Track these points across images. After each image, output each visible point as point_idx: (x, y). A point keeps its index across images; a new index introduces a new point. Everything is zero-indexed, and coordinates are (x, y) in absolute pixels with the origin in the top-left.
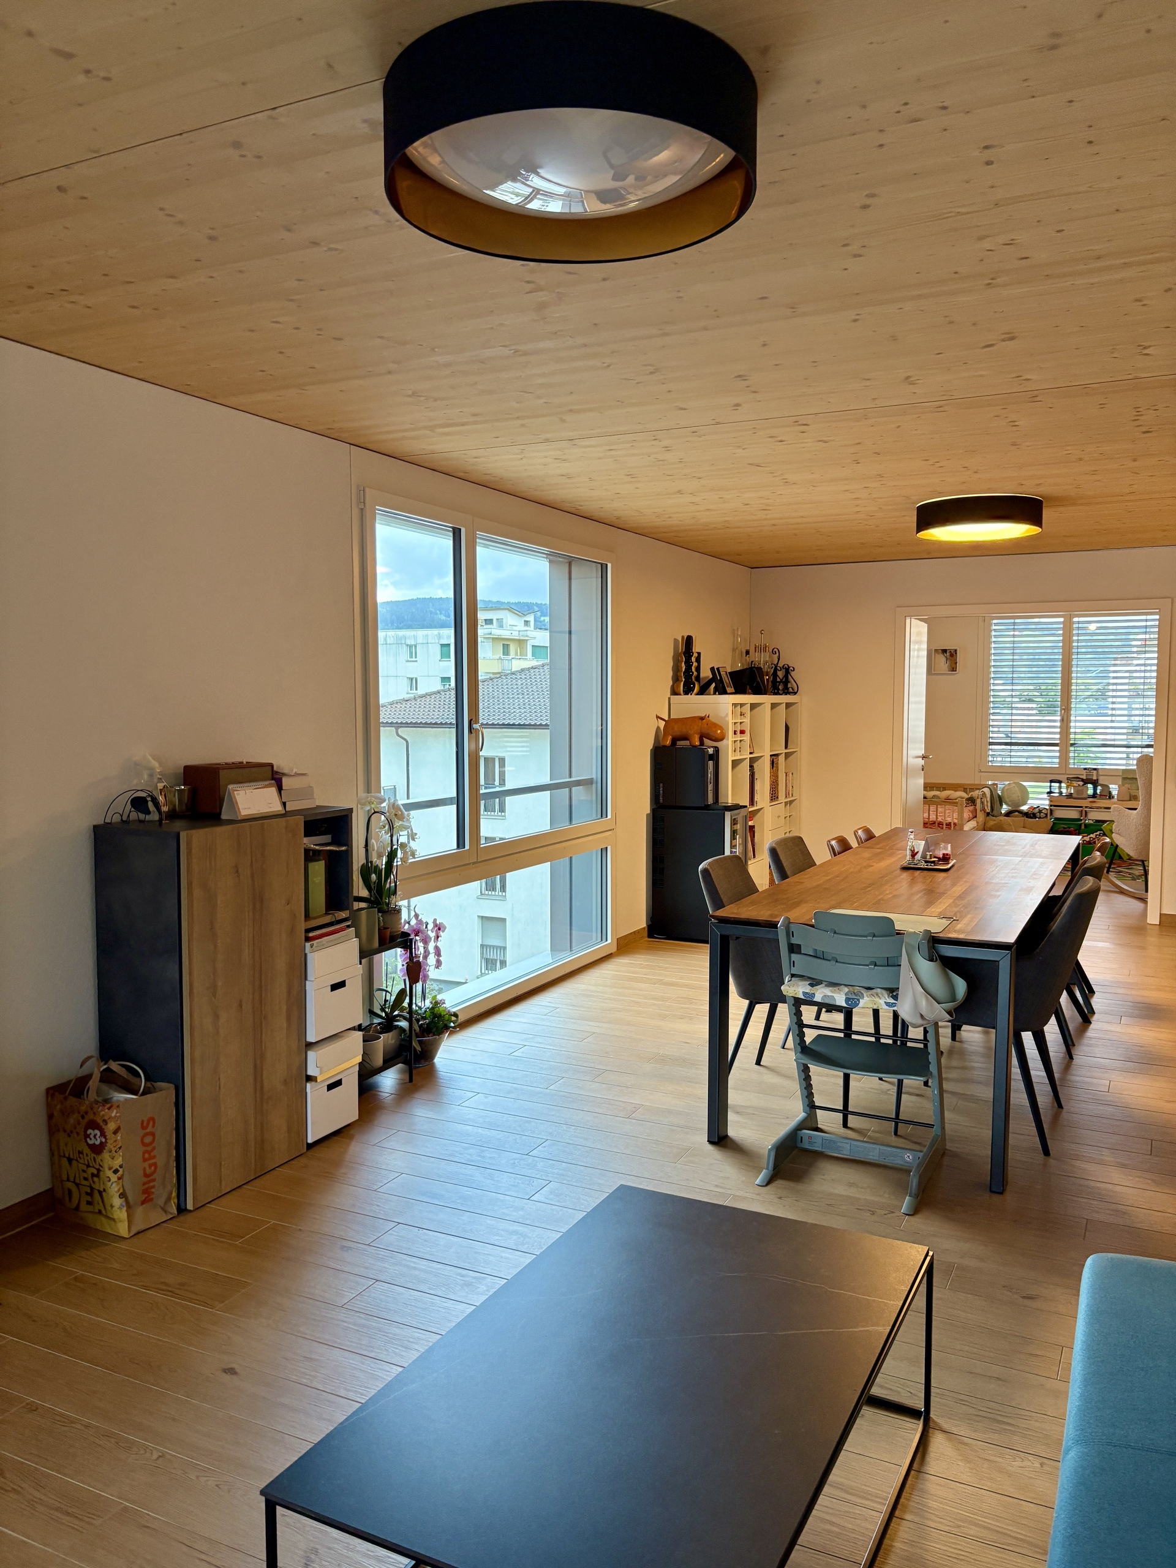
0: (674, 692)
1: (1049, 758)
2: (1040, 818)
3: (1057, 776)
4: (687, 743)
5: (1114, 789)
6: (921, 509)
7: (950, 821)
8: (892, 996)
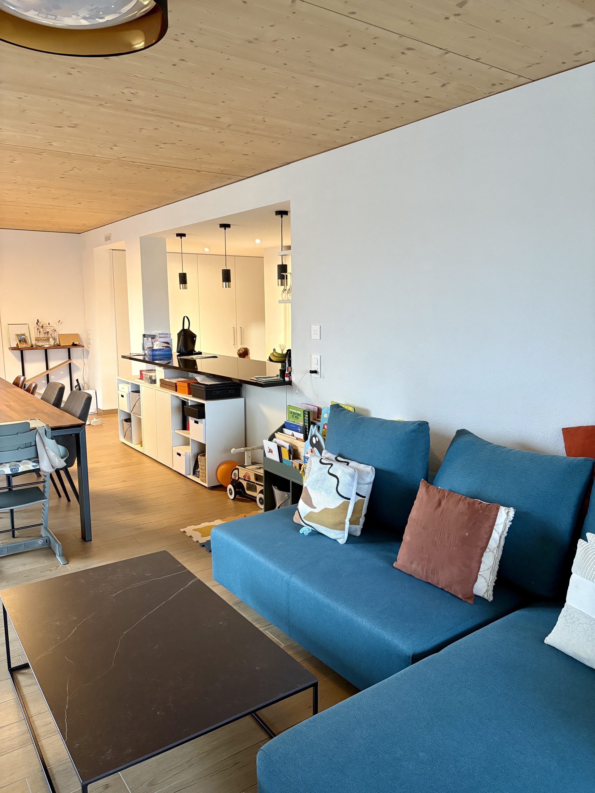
8: (33, 462)
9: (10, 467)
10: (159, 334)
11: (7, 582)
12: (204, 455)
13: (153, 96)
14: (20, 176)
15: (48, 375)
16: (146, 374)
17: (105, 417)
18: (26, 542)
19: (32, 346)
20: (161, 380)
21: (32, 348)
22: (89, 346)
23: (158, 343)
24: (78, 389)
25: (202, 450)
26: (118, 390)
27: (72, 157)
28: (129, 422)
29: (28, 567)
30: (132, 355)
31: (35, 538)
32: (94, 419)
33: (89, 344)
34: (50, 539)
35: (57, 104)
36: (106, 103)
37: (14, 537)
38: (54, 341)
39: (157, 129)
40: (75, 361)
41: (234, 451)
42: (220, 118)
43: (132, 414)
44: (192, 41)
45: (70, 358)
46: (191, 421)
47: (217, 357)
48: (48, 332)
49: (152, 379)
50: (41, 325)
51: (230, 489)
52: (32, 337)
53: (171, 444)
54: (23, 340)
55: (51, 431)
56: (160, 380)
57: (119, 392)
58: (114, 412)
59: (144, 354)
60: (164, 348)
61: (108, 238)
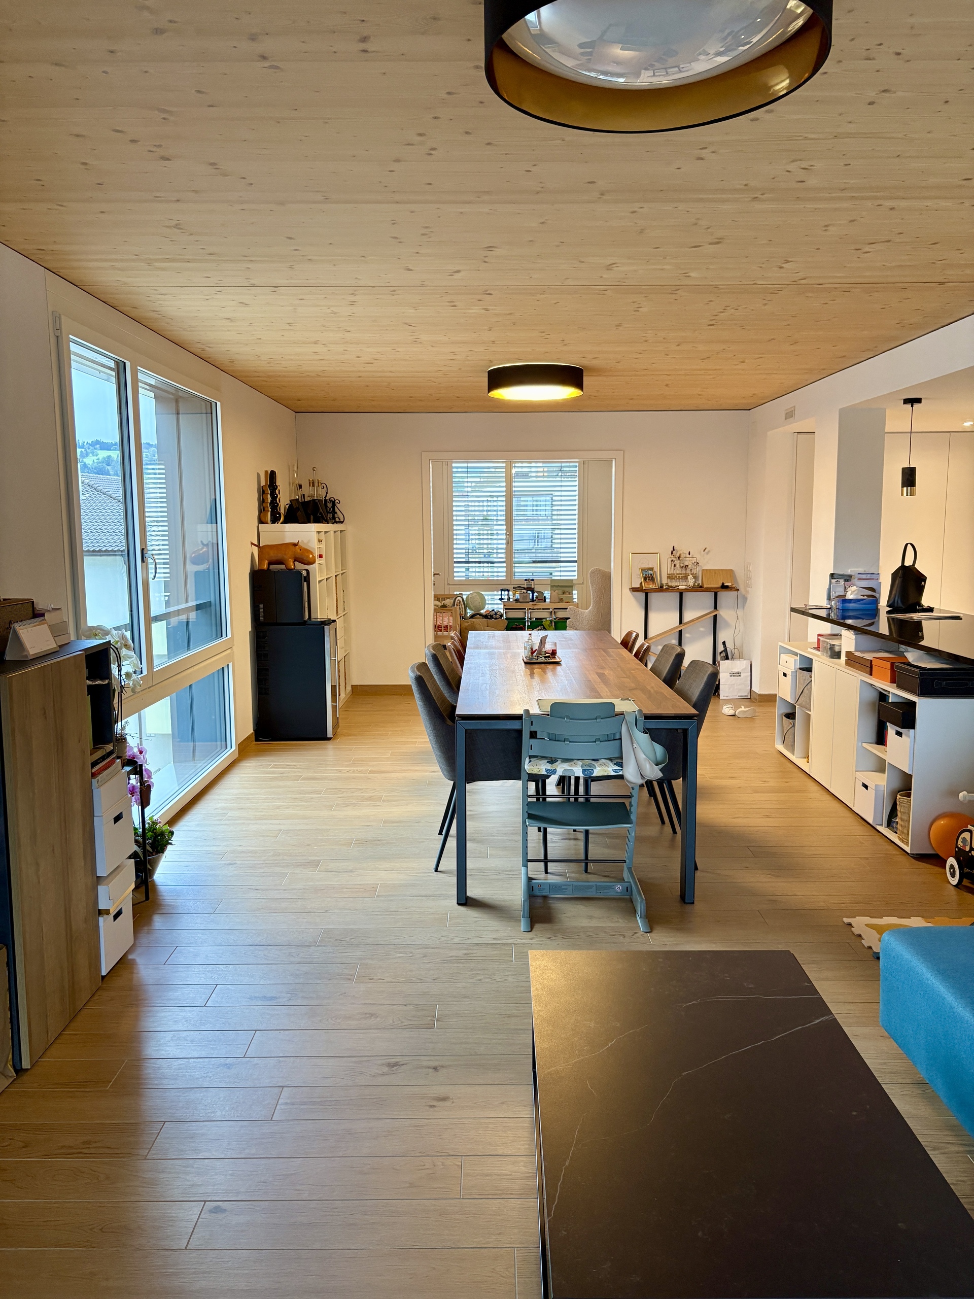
0: (261, 522)
1: (499, 573)
2: (496, 619)
3: (505, 586)
4: (283, 566)
5: (547, 594)
6: (491, 373)
7: (447, 624)
8: (615, 764)
9: (582, 767)
10: (859, 573)
11: (563, 938)
12: (909, 795)
13: (840, 165)
14: (651, 330)
15: (680, 632)
16: (825, 641)
17: (760, 706)
18: (598, 884)
19: (662, 587)
20: (849, 654)
21: (661, 589)
22: (748, 589)
23: (854, 588)
24: (723, 656)
25: (905, 785)
26: (779, 664)
27: (721, 291)
28: (791, 719)
29: (594, 923)
30: (808, 607)
31: (613, 880)
32: (741, 708)
33: (748, 585)
34: (633, 888)
35: (688, 212)
36: (762, 194)
37: (586, 871)
38: (694, 580)
39: (854, 221)
40: (725, 613)
41: (964, 796)
42: (971, 179)
43: (797, 706)
44: (898, 54)
45: (715, 607)
46: (891, 730)
47: (961, 619)
48: (687, 566)
49: (835, 651)
50: (678, 555)
51: (952, 867)
52: (664, 571)
53: (855, 765)
54: (649, 577)
55: (645, 719)
56: (847, 653)
57: (780, 667)
58: (770, 699)
59: (829, 606)
60: (865, 597)
61: (790, 415)
